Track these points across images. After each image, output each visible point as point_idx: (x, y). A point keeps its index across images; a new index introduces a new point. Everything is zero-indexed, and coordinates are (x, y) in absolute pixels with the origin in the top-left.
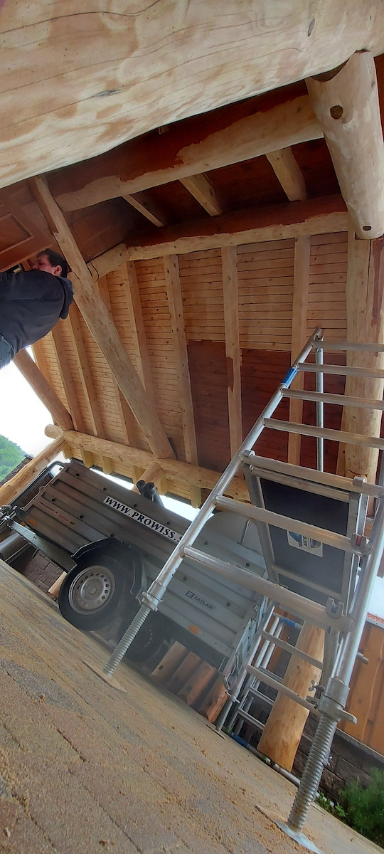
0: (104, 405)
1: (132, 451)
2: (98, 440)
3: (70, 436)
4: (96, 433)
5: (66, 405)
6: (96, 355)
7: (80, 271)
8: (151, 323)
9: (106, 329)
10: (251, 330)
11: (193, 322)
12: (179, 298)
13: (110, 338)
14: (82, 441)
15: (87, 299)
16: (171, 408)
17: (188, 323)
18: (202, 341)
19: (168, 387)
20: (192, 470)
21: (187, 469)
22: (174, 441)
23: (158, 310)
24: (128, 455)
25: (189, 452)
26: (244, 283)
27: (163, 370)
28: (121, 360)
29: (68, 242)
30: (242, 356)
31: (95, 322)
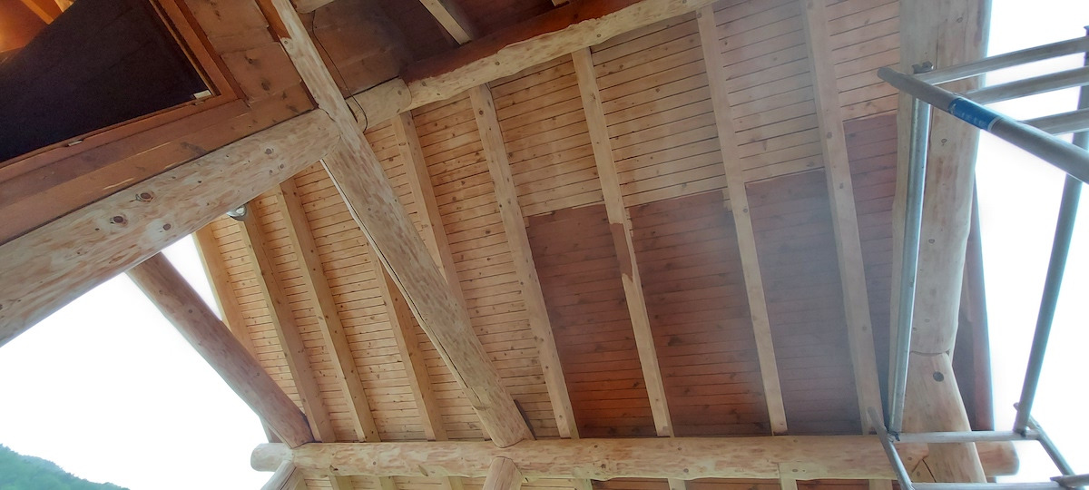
0: (373, 376)
1: (446, 447)
2: (369, 448)
3: (306, 457)
4: (360, 434)
5: (295, 398)
6: (350, 288)
7: (335, 107)
8: (454, 207)
9: (391, 212)
10: (638, 175)
11: (532, 186)
12: (502, 152)
13: (400, 228)
14: (335, 458)
15: (352, 158)
16: (509, 345)
17: (523, 190)
18: (554, 212)
19: (499, 309)
20: (581, 449)
21: (570, 451)
22: (523, 406)
23: (463, 183)
24: (440, 459)
25: (562, 415)
26: (612, 106)
27: (486, 282)
28: (422, 268)
29: (310, 56)
30: (631, 219)
31: (369, 199)
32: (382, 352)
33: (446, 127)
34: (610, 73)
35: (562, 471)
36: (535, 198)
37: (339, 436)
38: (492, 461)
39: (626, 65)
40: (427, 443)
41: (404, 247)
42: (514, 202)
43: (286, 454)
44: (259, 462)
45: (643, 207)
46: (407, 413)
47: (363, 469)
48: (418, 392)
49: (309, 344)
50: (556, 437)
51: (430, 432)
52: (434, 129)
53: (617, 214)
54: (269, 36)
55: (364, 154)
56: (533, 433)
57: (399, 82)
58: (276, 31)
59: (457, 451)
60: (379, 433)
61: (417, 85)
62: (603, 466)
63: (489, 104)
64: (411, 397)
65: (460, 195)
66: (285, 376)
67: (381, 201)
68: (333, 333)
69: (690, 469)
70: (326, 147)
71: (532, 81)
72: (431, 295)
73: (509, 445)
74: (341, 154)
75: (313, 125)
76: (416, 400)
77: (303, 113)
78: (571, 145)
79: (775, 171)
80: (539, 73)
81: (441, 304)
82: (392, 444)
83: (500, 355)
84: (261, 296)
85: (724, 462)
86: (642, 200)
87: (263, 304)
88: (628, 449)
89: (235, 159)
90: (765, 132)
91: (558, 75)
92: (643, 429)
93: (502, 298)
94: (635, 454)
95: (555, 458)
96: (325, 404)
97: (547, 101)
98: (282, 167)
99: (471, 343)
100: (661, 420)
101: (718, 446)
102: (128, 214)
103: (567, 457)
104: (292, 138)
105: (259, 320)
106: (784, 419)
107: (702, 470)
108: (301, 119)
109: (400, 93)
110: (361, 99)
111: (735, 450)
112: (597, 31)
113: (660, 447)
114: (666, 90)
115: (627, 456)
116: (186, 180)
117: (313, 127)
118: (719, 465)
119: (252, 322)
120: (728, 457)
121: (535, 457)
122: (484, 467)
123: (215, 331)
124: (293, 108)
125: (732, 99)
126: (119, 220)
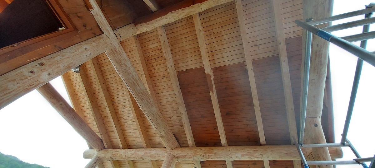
0: (125, 126)
1: (150, 150)
2: (124, 151)
3: (102, 154)
5: (98, 134)
6: (117, 96)
7: (109, 33)
8: (152, 68)
9: (130, 70)
10: (216, 57)
11: (179, 61)
12: (169, 50)
13: (133, 75)
14: (112, 154)
15: (116, 51)
16: (172, 115)
17: (176, 62)
18: (187, 70)
19: (168, 103)
20: (196, 151)
21: (192, 151)
22: (177, 136)
23: (155, 60)
24: (148, 154)
25: (190, 140)
26: (207, 33)
27: (164, 94)
28: (141, 89)
29: (100, 16)
30: (213, 72)
31: (122, 65)
32: (128, 118)
33: (150, 41)
34: (206, 22)
35: (189, 158)
36: (180, 65)
37: (114, 147)
38: (166, 155)
39: (211, 20)
40: (144, 149)
41: (135, 82)
42: (173, 67)
43: (95, 153)
44: (86, 156)
45: (217, 68)
46: (137, 139)
47: (122, 158)
48: (141, 132)
49: (103, 116)
50: (188, 146)
51: (145, 145)
52: (145, 41)
53: (208, 70)
54: (86, 8)
55: (120, 50)
56: (180, 146)
57: (133, 24)
58: (88, 7)
59: (154, 152)
60: (128, 146)
61: (139, 26)
62: (204, 156)
63: (164, 32)
64: (138, 133)
65: (154, 64)
66: (94, 126)
67: (126, 66)
68: (111, 112)
69: (233, 157)
70: (106, 47)
71: (179, 25)
72: (144, 99)
73: (172, 149)
74: (112, 50)
75: (101, 39)
76: (140, 134)
77: (98, 35)
78: (193, 47)
79: (262, 56)
80: (181, 22)
81: (147, 101)
82: (132, 149)
83: (169, 119)
84: (86, 99)
85: (244, 154)
86: (217, 66)
87: (87, 102)
88: (212, 150)
89: (74, 51)
90: (259, 43)
91: (188, 22)
92: (217, 143)
93: (169, 99)
94: (214, 152)
95: (187, 154)
96: (109, 136)
97: (184, 31)
98: (90, 54)
99: (158, 115)
100: (223, 141)
101: (243, 149)
102: (35, 70)
103: (191, 153)
104: (94, 44)
105: (85, 107)
106: (264, 140)
107: (237, 157)
108: (97, 37)
109: (133, 29)
110: (119, 30)
111: (248, 150)
112: (201, 7)
113: (223, 150)
114: (225, 28)
115: (212, 153)
116: (56, 58)
117: (102, 40)
118: (243, 155)
119: (83, 108)
120: (245, 153)
121: (180, 153)
122: (163, 157)
123: (70, 111)
124: (94, 34)
125: (247, 31)
126: (32, 72)
